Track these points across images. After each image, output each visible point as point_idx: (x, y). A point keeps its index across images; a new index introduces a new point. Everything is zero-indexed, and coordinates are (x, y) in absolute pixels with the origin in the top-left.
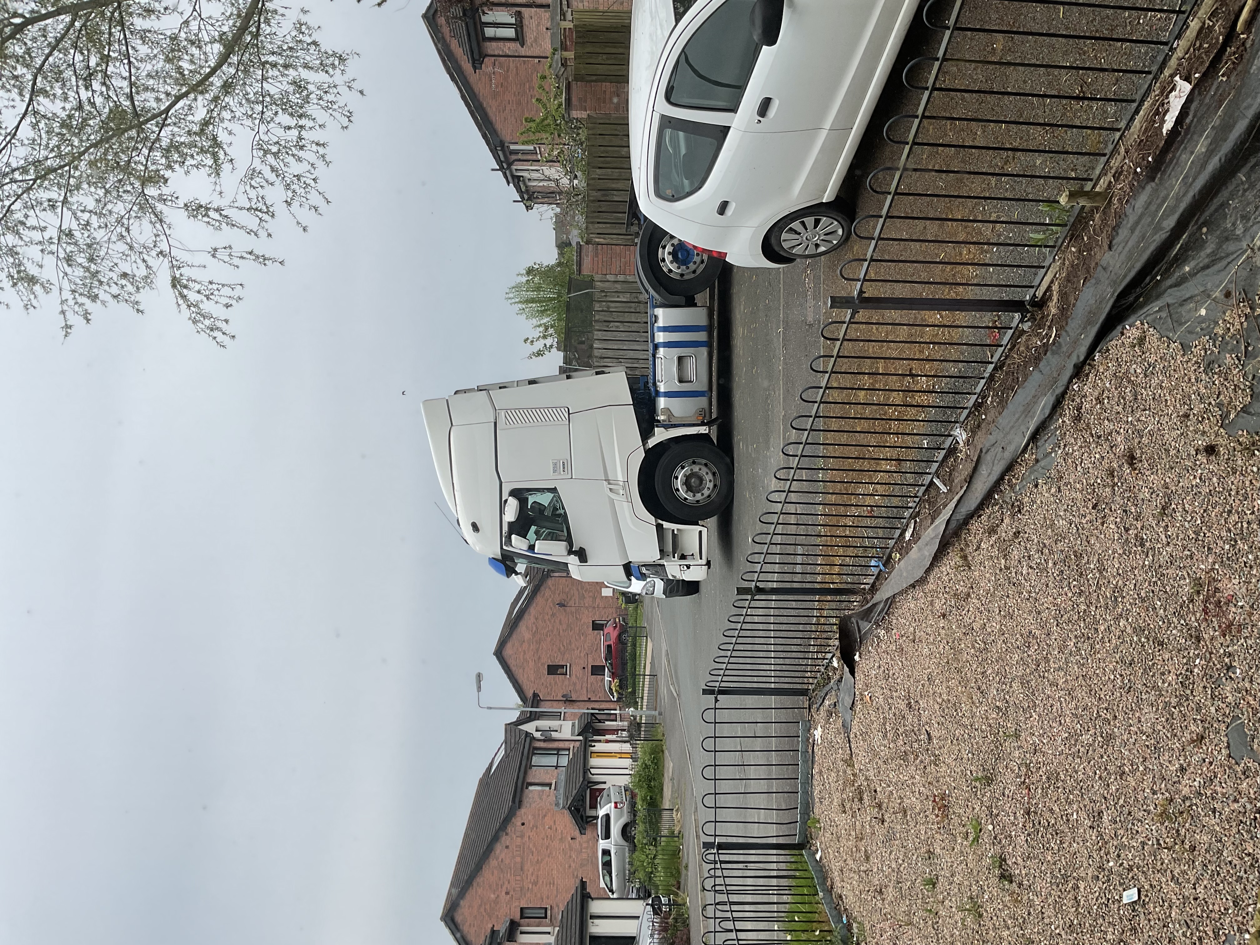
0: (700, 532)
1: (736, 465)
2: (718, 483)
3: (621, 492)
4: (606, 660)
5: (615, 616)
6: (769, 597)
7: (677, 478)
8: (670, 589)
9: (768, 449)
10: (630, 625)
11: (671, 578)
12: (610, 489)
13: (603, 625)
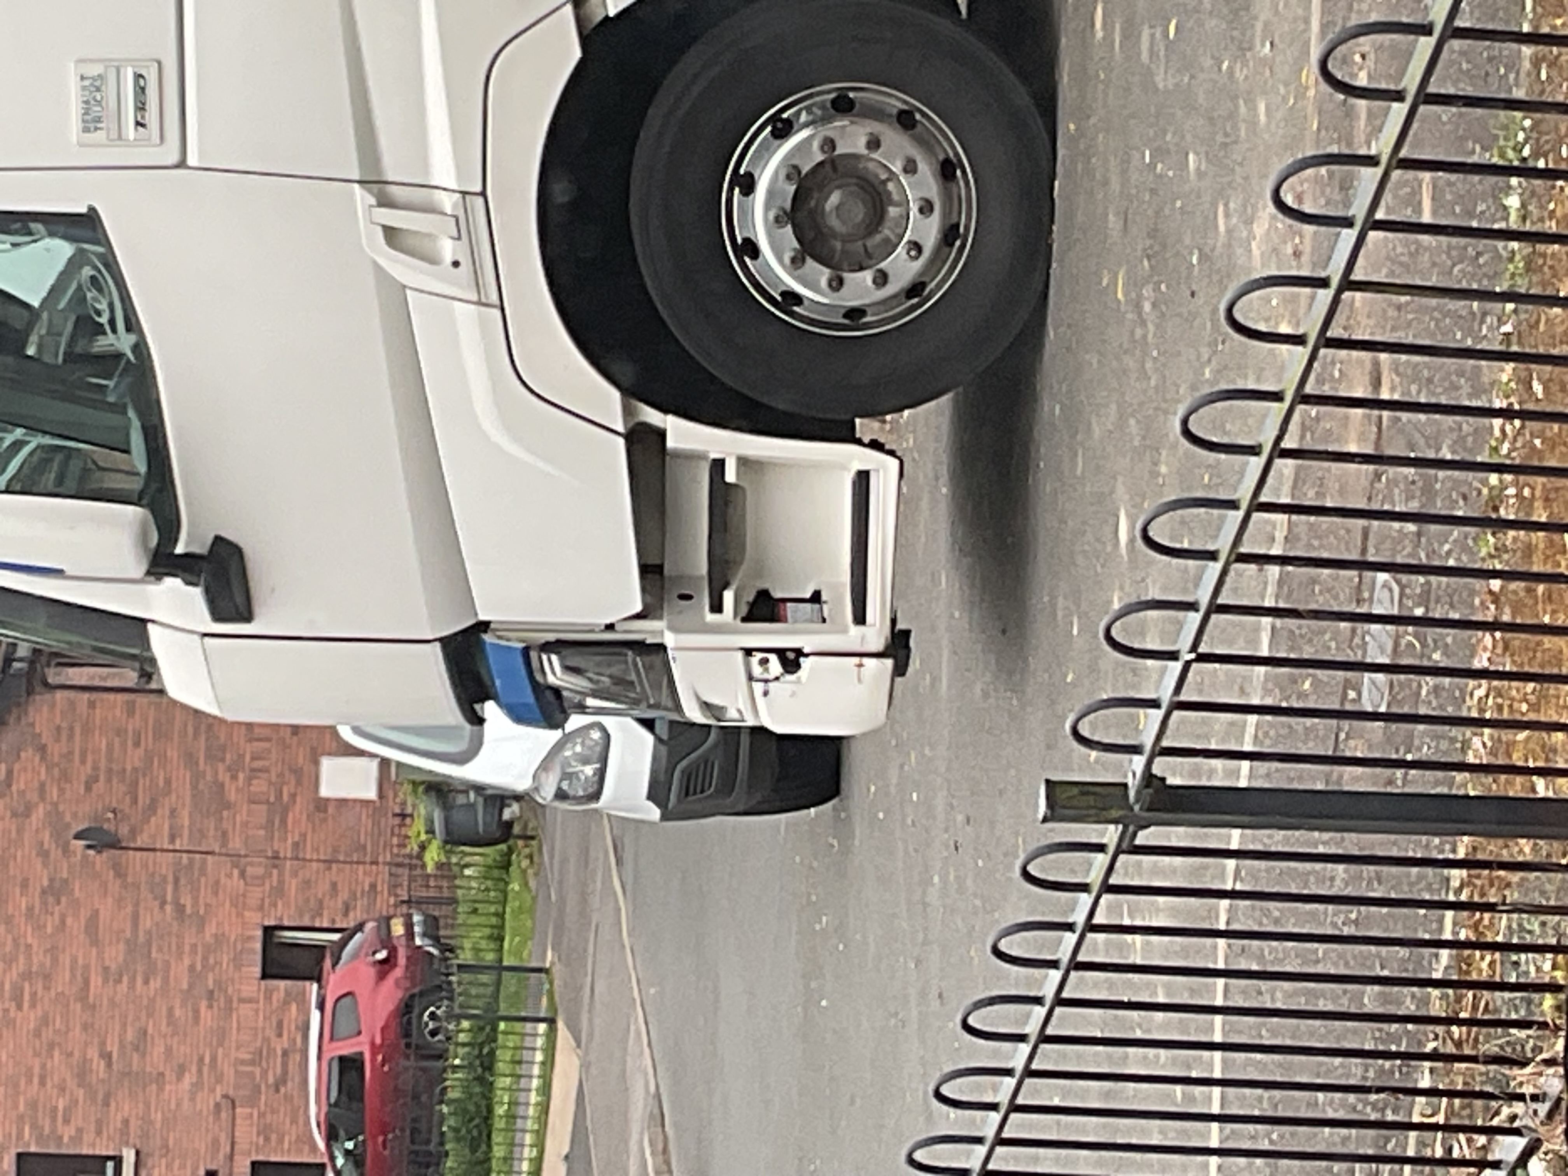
0: (863, 479)
1: (1067, 127)
2: (969, 223)
3: (448, 249)
4: (332, 1137)
5: (384, 902)
6: (1213, 838)
7: (748, 185)
8: (688, 776)
9: (1244, 48)
10: (466, 956)
11: (694, 714)
12: (391, 234)
13: (320, 949)
